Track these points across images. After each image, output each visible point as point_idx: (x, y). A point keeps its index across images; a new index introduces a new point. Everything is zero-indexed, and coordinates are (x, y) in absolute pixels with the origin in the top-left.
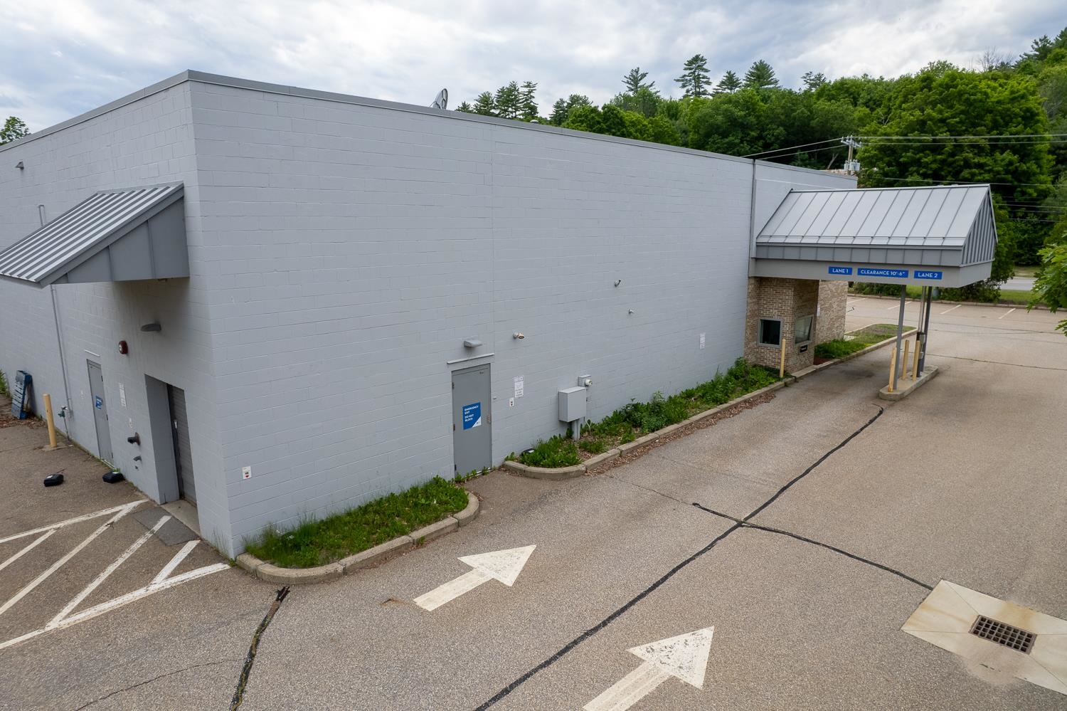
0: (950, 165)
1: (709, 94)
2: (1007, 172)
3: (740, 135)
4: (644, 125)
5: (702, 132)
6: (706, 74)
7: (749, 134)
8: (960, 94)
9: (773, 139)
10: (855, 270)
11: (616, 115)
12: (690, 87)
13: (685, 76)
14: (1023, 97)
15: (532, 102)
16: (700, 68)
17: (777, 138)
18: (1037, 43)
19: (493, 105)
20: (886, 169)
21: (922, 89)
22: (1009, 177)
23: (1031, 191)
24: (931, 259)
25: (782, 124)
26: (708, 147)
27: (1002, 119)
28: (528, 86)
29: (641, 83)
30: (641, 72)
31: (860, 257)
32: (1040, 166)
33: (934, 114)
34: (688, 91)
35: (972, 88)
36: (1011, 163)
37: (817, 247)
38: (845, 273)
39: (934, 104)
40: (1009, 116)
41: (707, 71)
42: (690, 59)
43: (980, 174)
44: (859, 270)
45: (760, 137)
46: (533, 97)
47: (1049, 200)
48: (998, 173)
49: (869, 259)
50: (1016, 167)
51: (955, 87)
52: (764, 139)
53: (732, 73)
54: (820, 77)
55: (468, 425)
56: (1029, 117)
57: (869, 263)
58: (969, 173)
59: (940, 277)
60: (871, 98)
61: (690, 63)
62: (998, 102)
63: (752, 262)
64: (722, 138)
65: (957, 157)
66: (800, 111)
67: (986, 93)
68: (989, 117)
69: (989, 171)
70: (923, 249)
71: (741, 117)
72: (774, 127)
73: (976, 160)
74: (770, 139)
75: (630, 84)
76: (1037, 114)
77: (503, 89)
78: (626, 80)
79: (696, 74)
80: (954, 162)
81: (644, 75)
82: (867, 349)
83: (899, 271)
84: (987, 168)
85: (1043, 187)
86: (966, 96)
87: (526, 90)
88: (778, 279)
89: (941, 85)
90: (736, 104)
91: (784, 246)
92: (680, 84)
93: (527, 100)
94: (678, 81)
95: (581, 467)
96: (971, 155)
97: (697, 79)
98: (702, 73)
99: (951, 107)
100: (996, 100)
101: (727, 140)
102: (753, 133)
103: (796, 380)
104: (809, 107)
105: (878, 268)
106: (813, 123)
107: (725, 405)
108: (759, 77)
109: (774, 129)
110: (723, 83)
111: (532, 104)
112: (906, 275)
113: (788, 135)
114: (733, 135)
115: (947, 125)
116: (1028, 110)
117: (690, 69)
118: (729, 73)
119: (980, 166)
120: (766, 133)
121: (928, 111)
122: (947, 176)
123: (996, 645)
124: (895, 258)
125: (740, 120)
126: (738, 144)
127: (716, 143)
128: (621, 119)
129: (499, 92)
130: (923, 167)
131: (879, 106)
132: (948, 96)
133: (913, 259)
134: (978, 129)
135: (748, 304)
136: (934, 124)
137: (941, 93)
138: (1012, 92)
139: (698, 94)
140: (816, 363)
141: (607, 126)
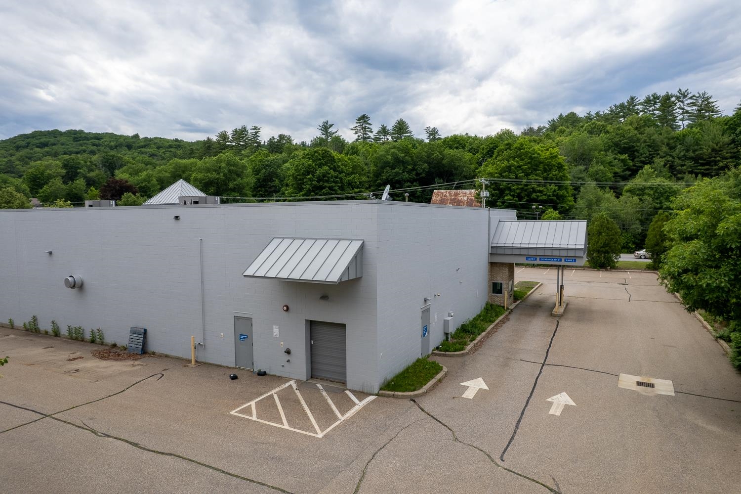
0: (526, 190)
1: (372, 139)
2: (554, 195)
3: (402, 168)
4: (346, 161)
5: (379, 165)
6: (369, 126)
7: (407, 167)
8: (527, 153)
9: (421, 171)
10: (538, 259)
11: (330, 155)
12: (360, 134)
13: (356, 127)
14: (556, 156)
15: (258, 139)
16: (366, 122)
17: (424, 170)
18: (550, 122)
19: (229, 140)
20: (493, 192)
21: (506, 150)
22: (555, 198)
23: (565, 205)
24: (571, 254)
25: (425, 162)
26: (384, 174)
27: (548, 168)
28: (255, 128)
29: (330, 130)
30: (329, 123)
31: (540, 253)
32: (568, 193)
33: (515, 163)
34: (359, 136)
35: (532, 150)
36: (555, 191)
37: (520, 248)
38: (534, 260)
39: (514, 158)
40: (551, 166)
41: (370, 124)
42: (359, 117)
43: (541, 196)
44: (540, 258)
45: (413, 169)
46: (259, 136)
47: (574, 210)
48: (550, 196)
49: (536, 253)
50: (558, 193)
51: (524, 149)
52: (416, 171)
53: (385, 126)
54: (435, 130)
55: (424, 335)
56: (560, 167)
57: (560, 256)
58: (536, 196)
59: (575, 261)
60: (472, 147)
61: (360, 119)
62: (545, 158)
63: (490, 255)
64: (392, 169)
65: (529, 187)
66: (436, 155)
67: (539, 154)
68: (541, 166)
69: (545, 195)
70: (567, 249)
71: (402, 157)
72: (422, 163)
73: (538, 189)
74: (420, 171)
75: (323, 131)
76: (564, 166)
77: (236, 129)
78: (320, 128)
79: (364, 126)
80: (527, 189)
81: (331, 126)
82: (528, 294)
83: (558, 259)
84: (544, 193)
85: (571, 203)
86: (530, 154)
87: (254, 131)
88: (500, 263)
89: (516, 148)
90: (399, 149)
91: (505, 248)
92: (354, 131)
93: (254, 138)
94: (352, 129)
95: (466, 351)
96: (536, 186)
97: (364, 129)
98: (367, 126)
99: (523, 160)
100: (544, 157)
101: (395, 171)
102: (410, 167)
103: (512, 310)
104: (441, 153)
105: (549, 257)
106: (444, 162)
107: (495, 323)
108: (400, 129)
109: (421, 165)
110: (379, 132)
111: (258, 141)
112: (561, 261)
113: (429, 168)
114: (398, 168)
115: (522, 169)
116: (559, 163)
117: (360, 123)
118: (383, 126)
119: (541, 192)
120: (417, 167)
121: (512, 161)
122: (525, 197)
123: (645, 387)
124: (556, 253)
125: (402, 159)
126: (401, 174)
127: (389, 173)
128: (333, 157)
129: (234, 131)
130: (513, 192)
131: (477, 152)
132: (520, 153)
133: (564, 253)
134: (538, 172)
135: (488, 275)
136: (515, 168)
137: (517, 152)
138: (551, 154)
139: (365, 138)
140: (515, 302)
141: (325, 162)
